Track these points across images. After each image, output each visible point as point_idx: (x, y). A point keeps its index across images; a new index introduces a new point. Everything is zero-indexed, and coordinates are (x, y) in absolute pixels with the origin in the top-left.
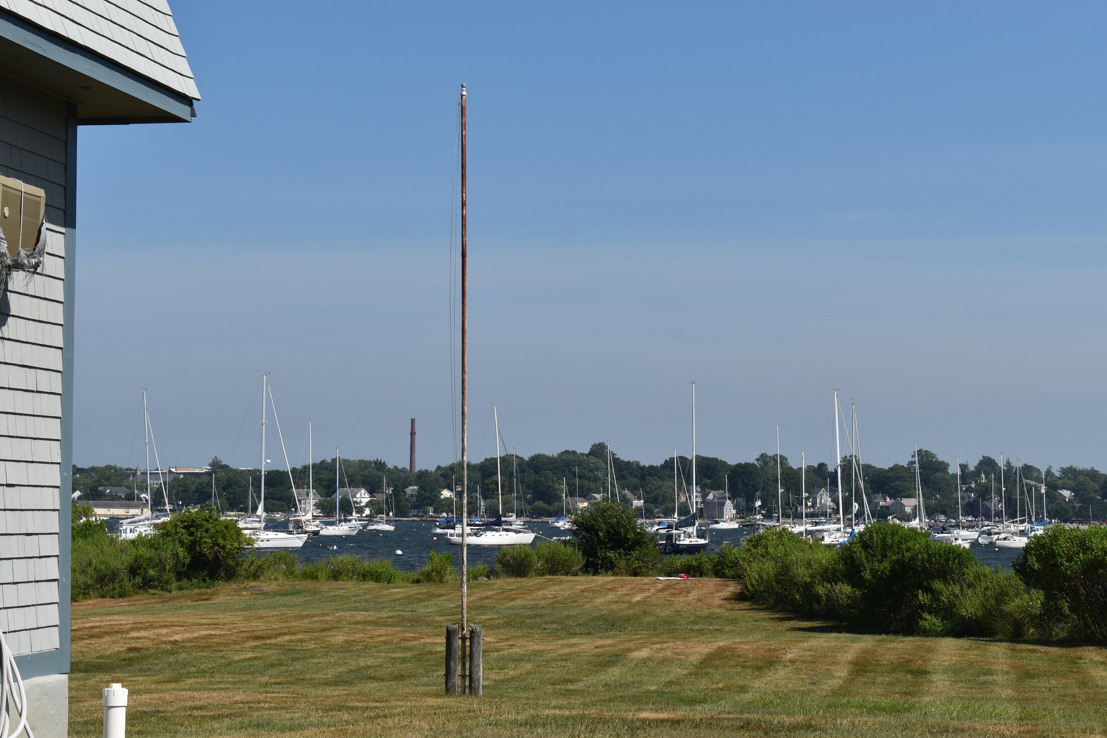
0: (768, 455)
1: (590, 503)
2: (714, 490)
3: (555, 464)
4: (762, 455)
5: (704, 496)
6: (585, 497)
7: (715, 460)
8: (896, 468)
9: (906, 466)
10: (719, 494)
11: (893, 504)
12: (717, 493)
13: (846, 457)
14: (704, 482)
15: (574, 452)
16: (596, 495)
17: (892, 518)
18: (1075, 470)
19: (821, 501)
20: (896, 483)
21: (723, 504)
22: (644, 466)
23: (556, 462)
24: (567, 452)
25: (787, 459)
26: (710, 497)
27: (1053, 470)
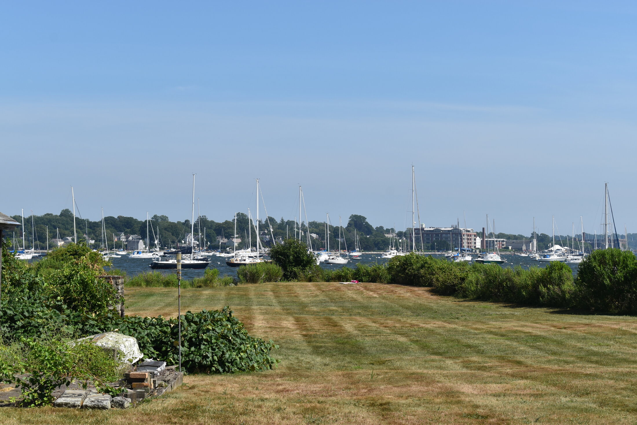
0: (158, 215)
1: (65, 242)
2: (132, 235)
3: (42, 221)
4: (155, 216)
5: (127, 238)
6: (62, 238)
7: (131, 219)
8: (226, 222)
9: (231, 221)
10: (135, 237)
11: (228, 242)
12: (134, 236)
13: (200, 217)
14: (126, 230)
15: (51, 214)
16: (68, 238)
17: (229, 249)
18: (316, 223)
19: (189, 240)
20: (229, 230)
21: (138, 242)
22: (91, 222)
23: (43, 220)
24: (48, 214)
25: (167, 218)
26: (130, 238)
27: (305, 223)
